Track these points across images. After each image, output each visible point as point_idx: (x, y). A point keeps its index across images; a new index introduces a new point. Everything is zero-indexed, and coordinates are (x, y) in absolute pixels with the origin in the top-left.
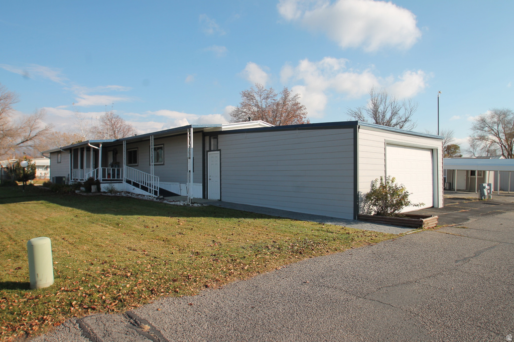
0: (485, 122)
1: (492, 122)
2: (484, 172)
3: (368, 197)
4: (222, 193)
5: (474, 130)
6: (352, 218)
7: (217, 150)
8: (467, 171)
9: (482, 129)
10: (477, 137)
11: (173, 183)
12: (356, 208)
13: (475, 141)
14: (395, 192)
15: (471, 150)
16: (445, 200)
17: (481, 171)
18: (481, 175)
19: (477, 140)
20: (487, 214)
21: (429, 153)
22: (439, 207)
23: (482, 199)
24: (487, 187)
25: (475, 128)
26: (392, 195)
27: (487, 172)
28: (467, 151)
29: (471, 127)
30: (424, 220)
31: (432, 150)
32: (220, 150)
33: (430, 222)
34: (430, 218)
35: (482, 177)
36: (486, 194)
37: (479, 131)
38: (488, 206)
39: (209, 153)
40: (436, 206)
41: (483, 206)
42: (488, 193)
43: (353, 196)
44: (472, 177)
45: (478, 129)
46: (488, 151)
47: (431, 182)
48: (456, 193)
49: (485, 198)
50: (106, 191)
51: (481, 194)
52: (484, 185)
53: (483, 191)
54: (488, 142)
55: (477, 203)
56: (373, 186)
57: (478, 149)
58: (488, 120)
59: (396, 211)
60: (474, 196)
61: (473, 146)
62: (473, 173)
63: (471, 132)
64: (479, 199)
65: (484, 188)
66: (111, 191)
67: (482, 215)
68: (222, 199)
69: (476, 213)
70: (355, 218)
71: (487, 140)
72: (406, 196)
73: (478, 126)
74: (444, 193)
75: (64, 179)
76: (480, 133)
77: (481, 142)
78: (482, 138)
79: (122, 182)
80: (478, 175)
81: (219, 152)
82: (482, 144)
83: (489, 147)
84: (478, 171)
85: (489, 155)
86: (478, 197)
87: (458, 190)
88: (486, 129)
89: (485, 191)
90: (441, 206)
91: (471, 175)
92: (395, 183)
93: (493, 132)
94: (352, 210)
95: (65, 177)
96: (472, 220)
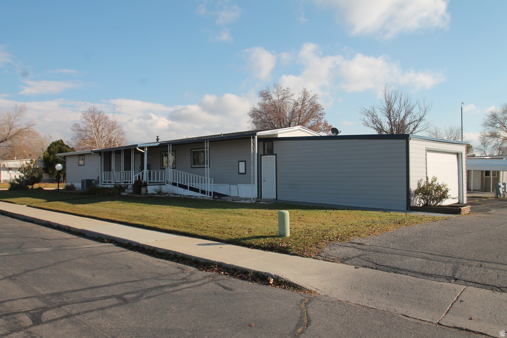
0: (496, 118)
1: (503, 117)
2: (498, 172)
3: (417, 192)
4: (278, 192)
5: (485, 127)
6: (405, 209)
7: (273, 155)
8: (482, 171)
9: (493, 125)
10: (487, 134)
11: (220, 184)
12: (409, 201)
13: (487, 138)
14: (439, 188)
15: (482, 147)
16: (468, 197)
17: (495, 171)
18: (495, 176)
19: (488, 137)
20: (504, 207)
21: (455, 156)
22: (464, 203)
23: (498, 197)
24: (502, 186)
25: (486, 124)
26: (436, 191)
27: (501, 172)
28: (477, 148)
29: (482, 123)
30: (462, 208)
31: (457, 154)
32: (276, 155)
33: (466, 210)
34: (466, 207)
35: (496, 177)
36: (501, 192)
37: (490, 128)
38: (504, 202)
39: (262, 157)
40: (461, 202)
41: (500, 202)
42: (503, 192)
43: (406, 192)
44: (487, 177)
45: (489, 125)
46: (500, 149)
47: (457, 181)
48: (472, 193)
49: (500, 196)
50: (156, 193)
51: (497, 193)
52: (499, 184)
53: (499, 190)
54: (500, 140)
55: (494, 200)
56: (419, 184)
57: (489, 147)
58: (500, 116)
59: (439, 203)
60: (490, 195)
61: (484, 144)
62: (487, 173)
63: (482, 129)
64: (495, 197)
65: (500, 187)
66: (160, 192)
67: (500, 208)
68: (278, 198)
69: (496, 207)
70: (407, 209)
71: (498, 137)
72: (447, 191)
73: (489, 122)
74: (468, 193)
75: (93, 182)
76: (491, 129)
77: (492, 139)
78: (494, 135)
79: (165, 185)
80: (493, 175)
81: (275, 156)
82: (494, 142)
83: (501, 144)
84: (493, 171)
85: (501, 153)
86: (494, 196)
87: (474, 190)
88: (498, 125)
89: (501, 190)
90: (465, 202)
91: (486, 175)
92: (437, 181)
93: (505, 129)
94: (405, 203)
95: (94, 180)
96: (493, 211)
